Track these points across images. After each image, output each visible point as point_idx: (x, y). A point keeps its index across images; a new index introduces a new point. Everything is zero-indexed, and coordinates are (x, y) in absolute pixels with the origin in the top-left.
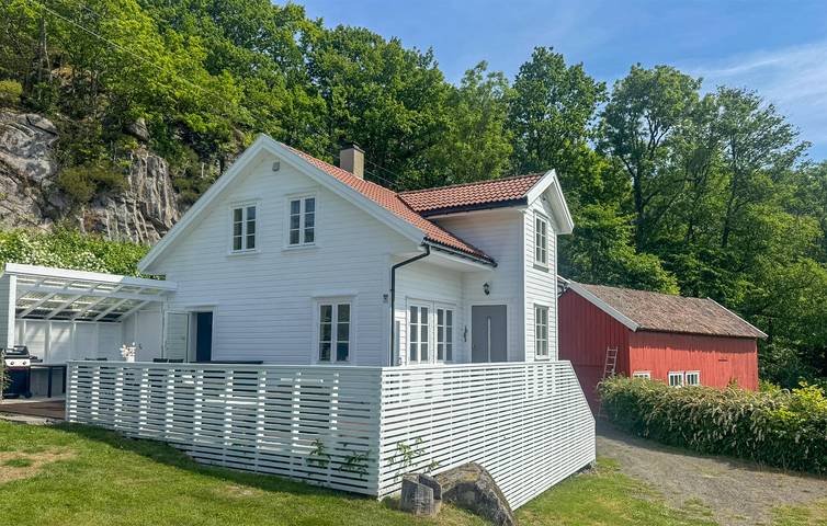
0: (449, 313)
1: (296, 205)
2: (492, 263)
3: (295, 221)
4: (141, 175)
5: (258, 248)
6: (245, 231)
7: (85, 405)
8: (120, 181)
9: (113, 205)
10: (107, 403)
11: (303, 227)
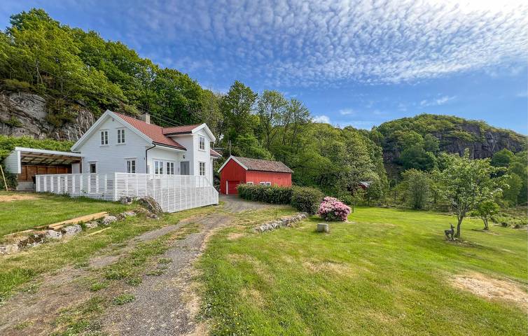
0: (172, 164)
1: (119, 131)
2: (185, 149)
3: (119, 137)
4: (82, 119)
5: (109, 144)
6: (105, 140)
7: (42, 187)
8: (73, 120)
9: (70, 128)
10: (49, 187)
11: (121, 138)
